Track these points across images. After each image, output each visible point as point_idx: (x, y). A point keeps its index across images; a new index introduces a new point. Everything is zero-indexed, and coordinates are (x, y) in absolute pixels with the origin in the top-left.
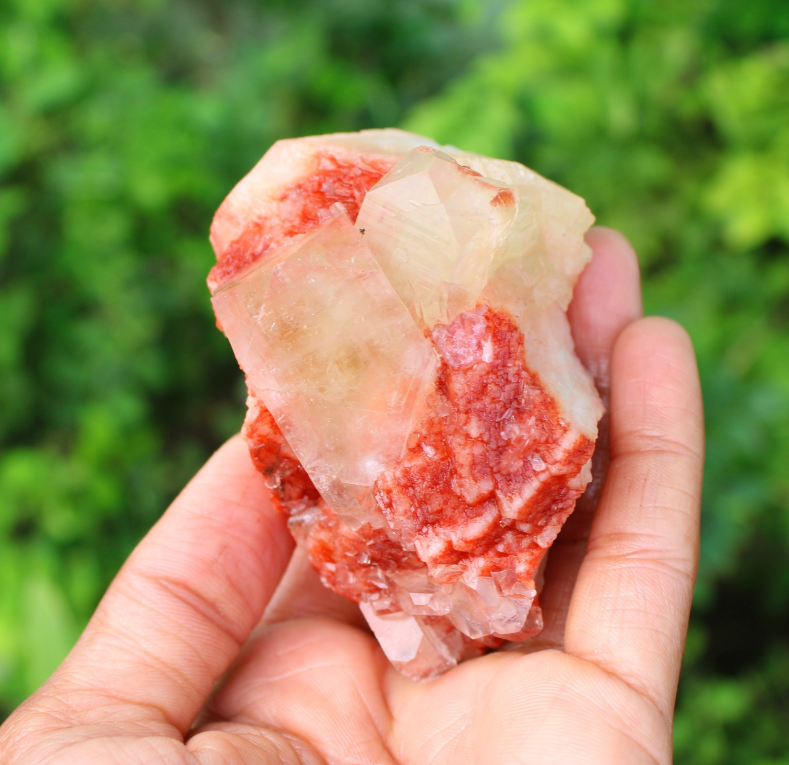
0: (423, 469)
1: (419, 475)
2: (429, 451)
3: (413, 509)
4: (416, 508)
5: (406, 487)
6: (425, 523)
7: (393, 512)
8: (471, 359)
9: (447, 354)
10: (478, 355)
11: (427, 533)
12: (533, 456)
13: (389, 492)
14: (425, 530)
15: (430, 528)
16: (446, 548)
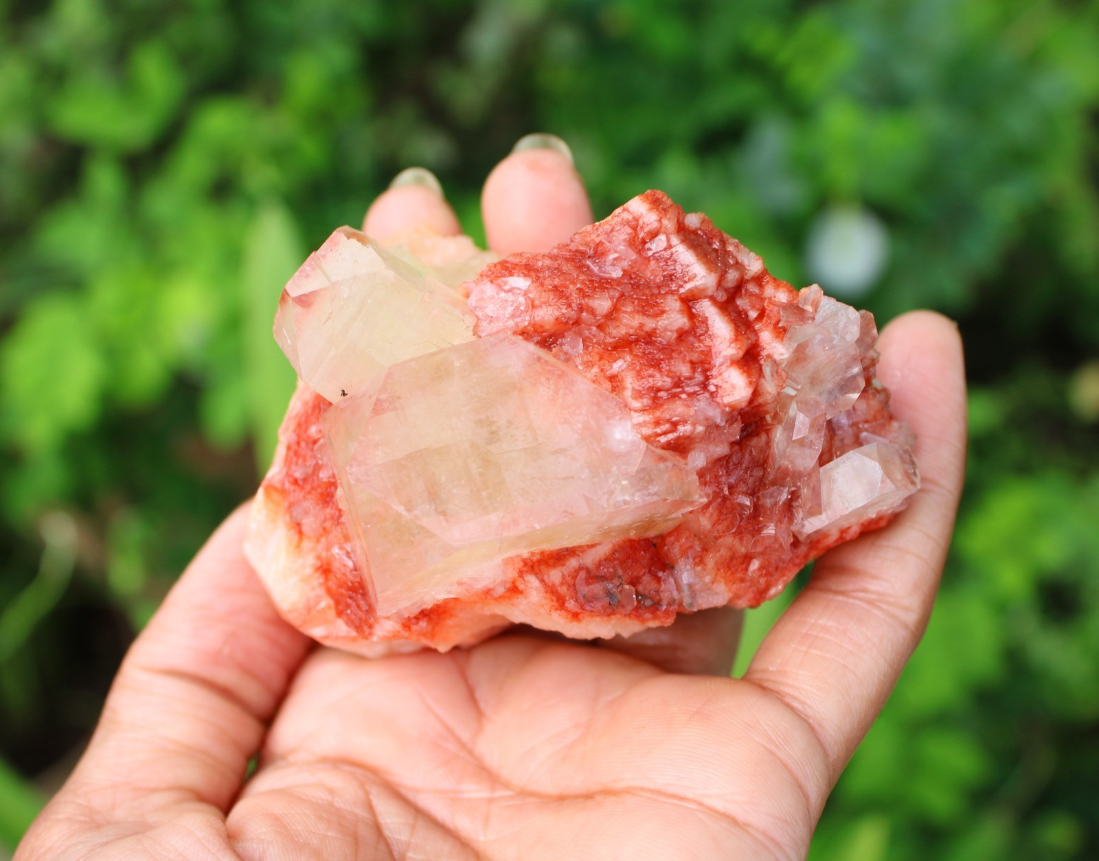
0: (639, 375)
1: (644, 380)
2: (618, 366)
3: (684, 396)
4: (684, 392)
5: (655, 398)
6: (704, 386)
7: (685, 422)
8: (521, 299)
9: (508, 323)
10: (518, 292)
11: (717, 386)
12: (650, 249)
13: (657, 423)
14: (712, 388)
15: (712, 381)
16: (740, 368)
